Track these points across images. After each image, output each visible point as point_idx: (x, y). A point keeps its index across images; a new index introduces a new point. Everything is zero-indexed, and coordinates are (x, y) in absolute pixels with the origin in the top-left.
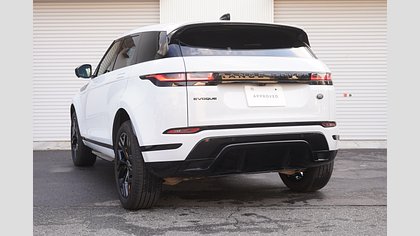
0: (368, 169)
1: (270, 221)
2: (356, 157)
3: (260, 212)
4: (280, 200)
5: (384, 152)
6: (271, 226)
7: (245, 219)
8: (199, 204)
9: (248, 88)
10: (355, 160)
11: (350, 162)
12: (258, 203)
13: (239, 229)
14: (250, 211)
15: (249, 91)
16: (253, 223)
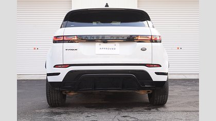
0: (191, 90)
2: (185, 84)
3: (131, 115)
4: (143, 108)
5: (197, 80)
8: (96, 111)
9: (97, 44)
10: (184, 85)
11: (181, 86)
12: (130, 110)
14: (126, 114)
15: (98, 46)
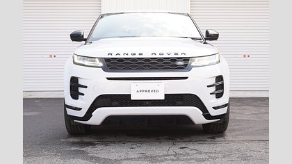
1: (201, 153)
6: (203, 156)
7: (181, 151)
13: (178, 159)
16: (188, 154)
